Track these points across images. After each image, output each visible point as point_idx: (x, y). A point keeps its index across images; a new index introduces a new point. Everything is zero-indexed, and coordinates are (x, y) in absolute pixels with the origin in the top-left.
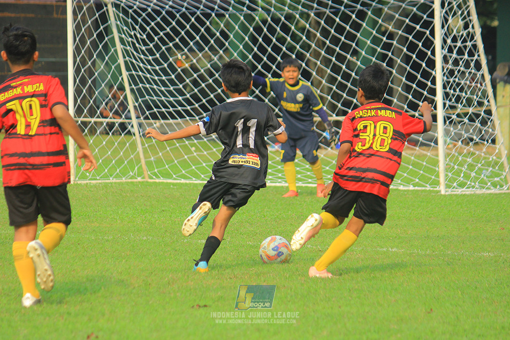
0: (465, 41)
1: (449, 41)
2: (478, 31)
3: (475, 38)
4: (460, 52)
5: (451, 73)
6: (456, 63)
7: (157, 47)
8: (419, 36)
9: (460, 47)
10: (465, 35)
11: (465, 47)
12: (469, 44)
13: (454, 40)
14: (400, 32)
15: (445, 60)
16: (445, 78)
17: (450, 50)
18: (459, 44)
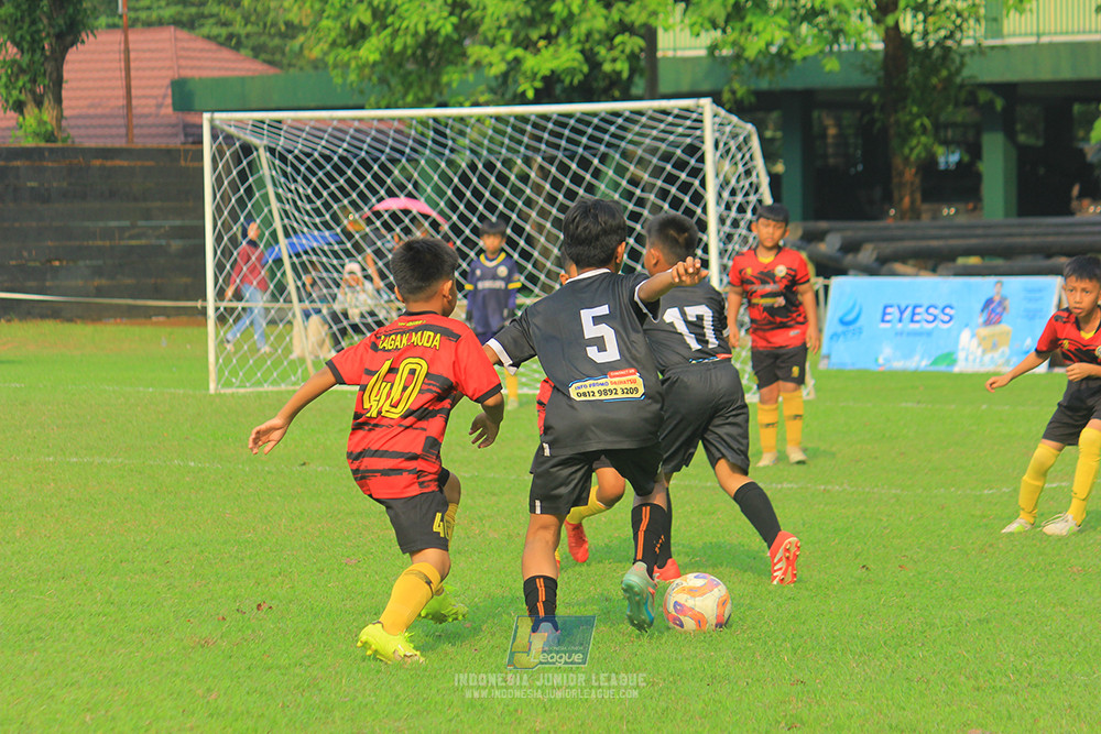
0: (747, 194)
1: (726, 195)
2: (765, 181)
3: (761, 190)
4: (741, 209)
5: (729, 237)
6: (735, 224)
7: (327, 206)
8: (685, 187)
9: (740, 204)
10: (747, 186)
11: (747, 202)
12: (753, 198)
13: (733, 193)
14: (659, 183)
15: (722, 221)
16: (722, 245)
17: (728, 207)
18: (739, 198)
